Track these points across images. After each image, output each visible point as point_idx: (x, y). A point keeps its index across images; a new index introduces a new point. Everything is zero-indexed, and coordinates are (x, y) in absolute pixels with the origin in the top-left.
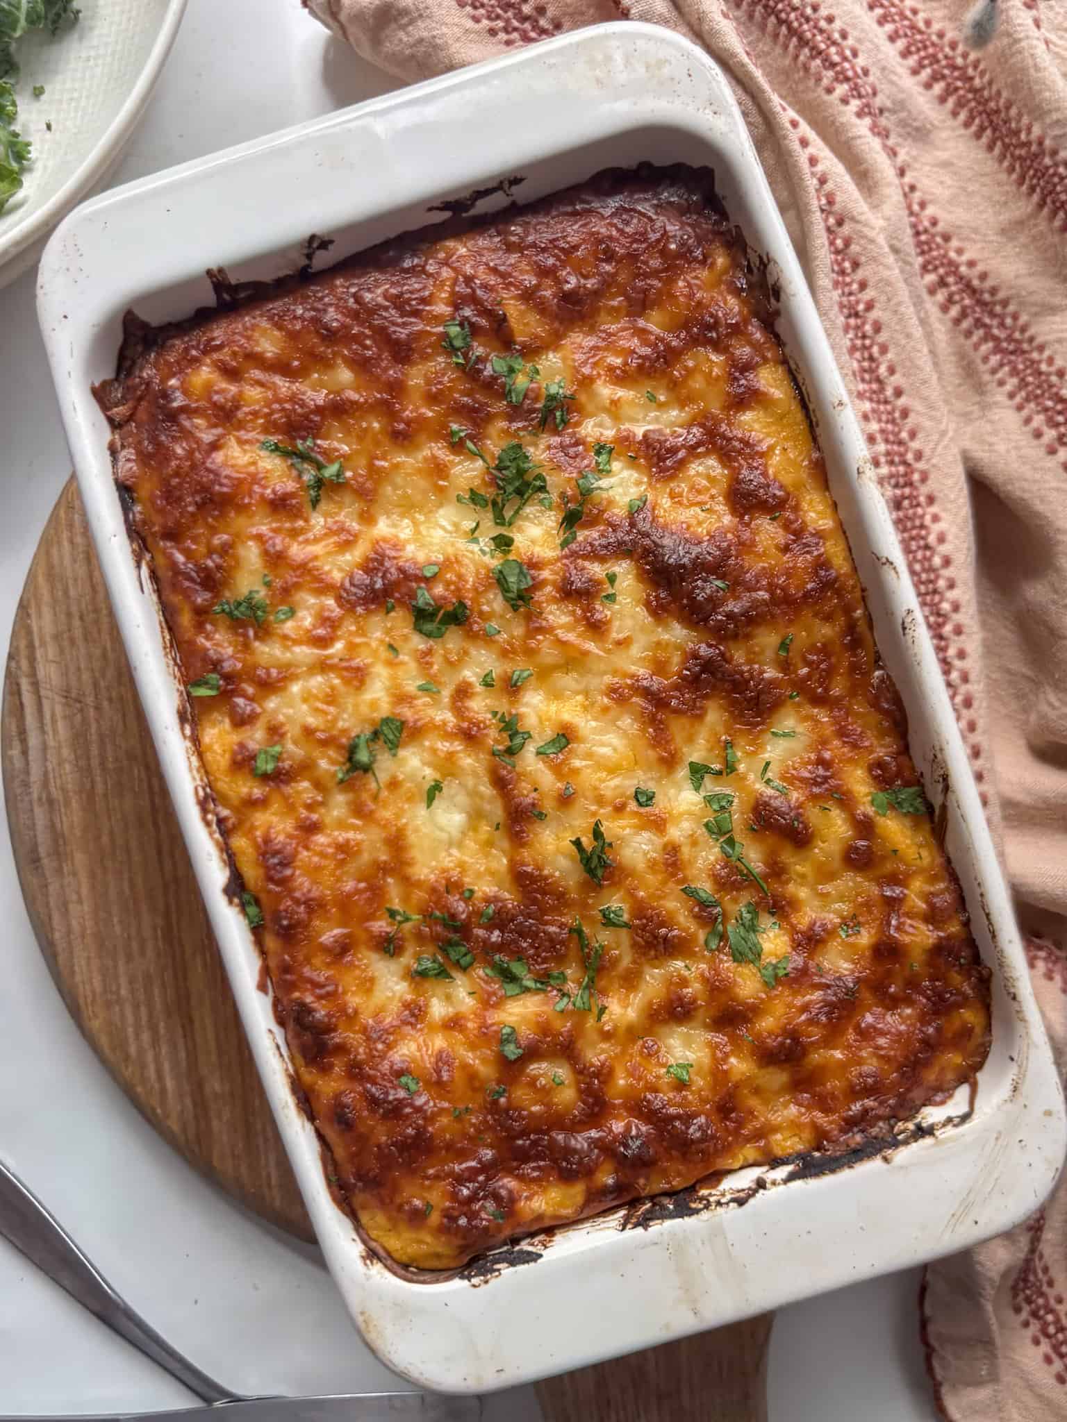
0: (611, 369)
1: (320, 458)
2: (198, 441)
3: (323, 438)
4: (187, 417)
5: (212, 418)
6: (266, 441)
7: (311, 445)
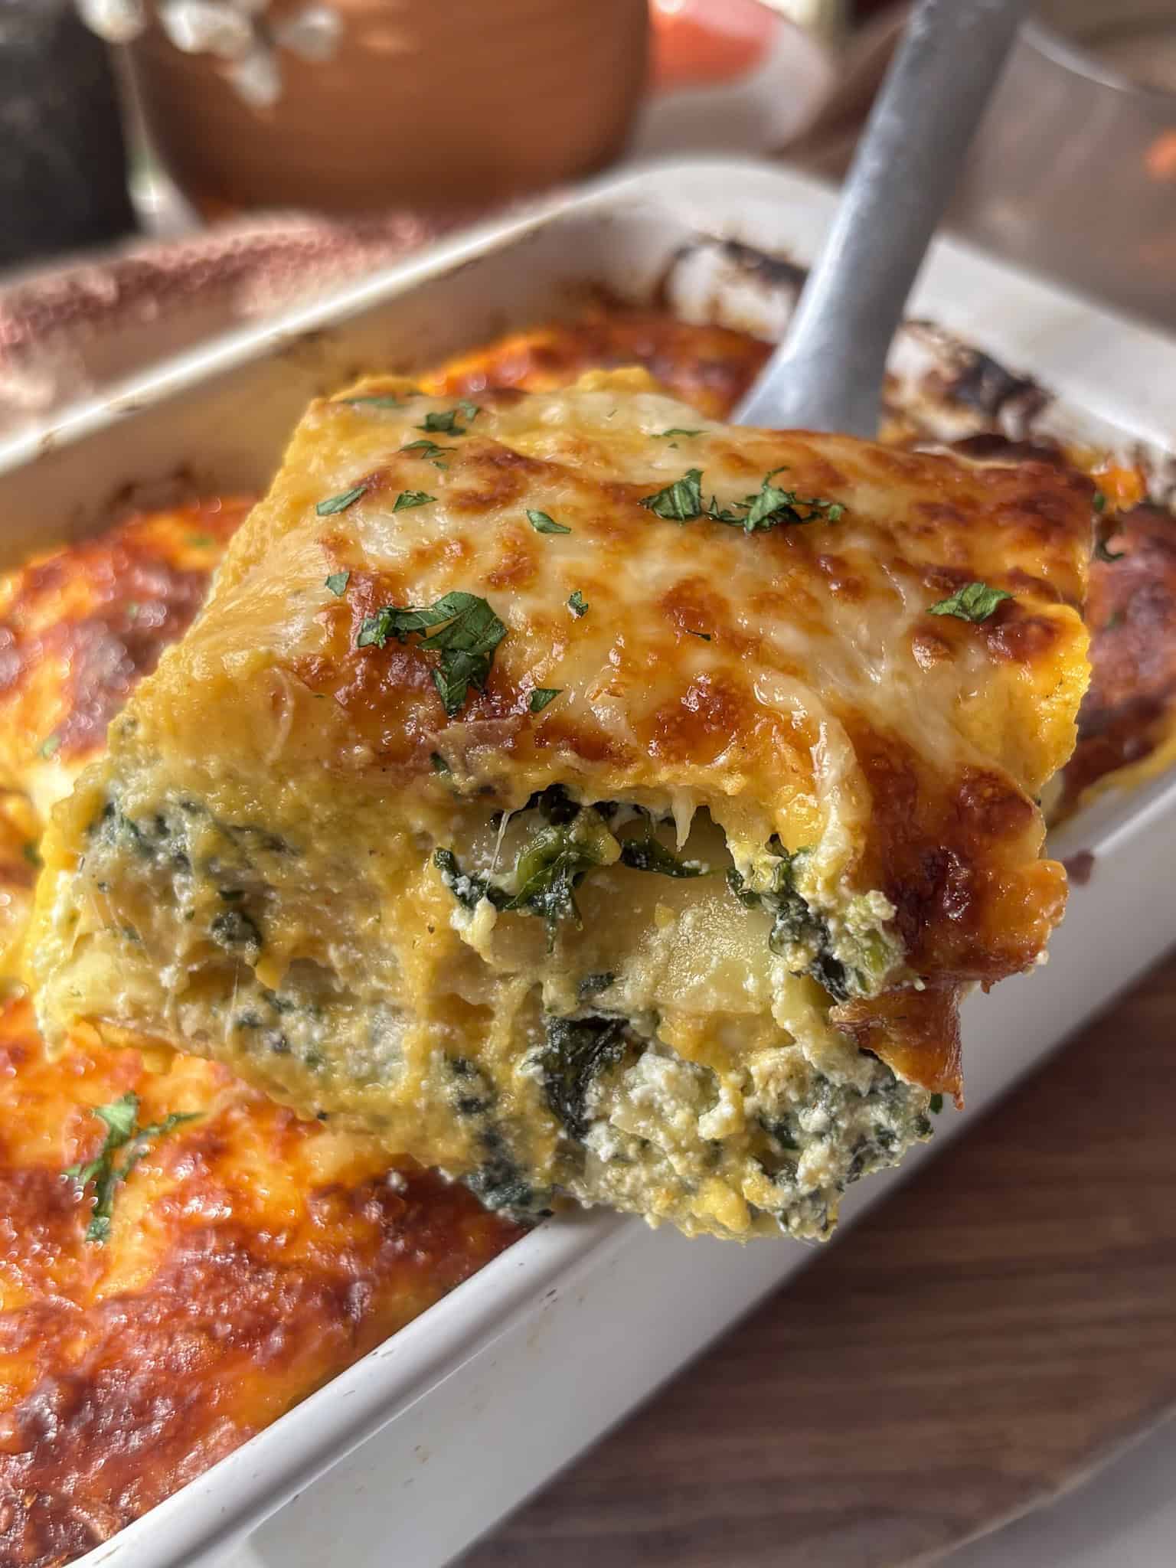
1: (99, 1147)
3: (56, 1157)
4: (76, 1364)
5: (65, 1332)
6: (91, 1235)
7: (77, 1171)
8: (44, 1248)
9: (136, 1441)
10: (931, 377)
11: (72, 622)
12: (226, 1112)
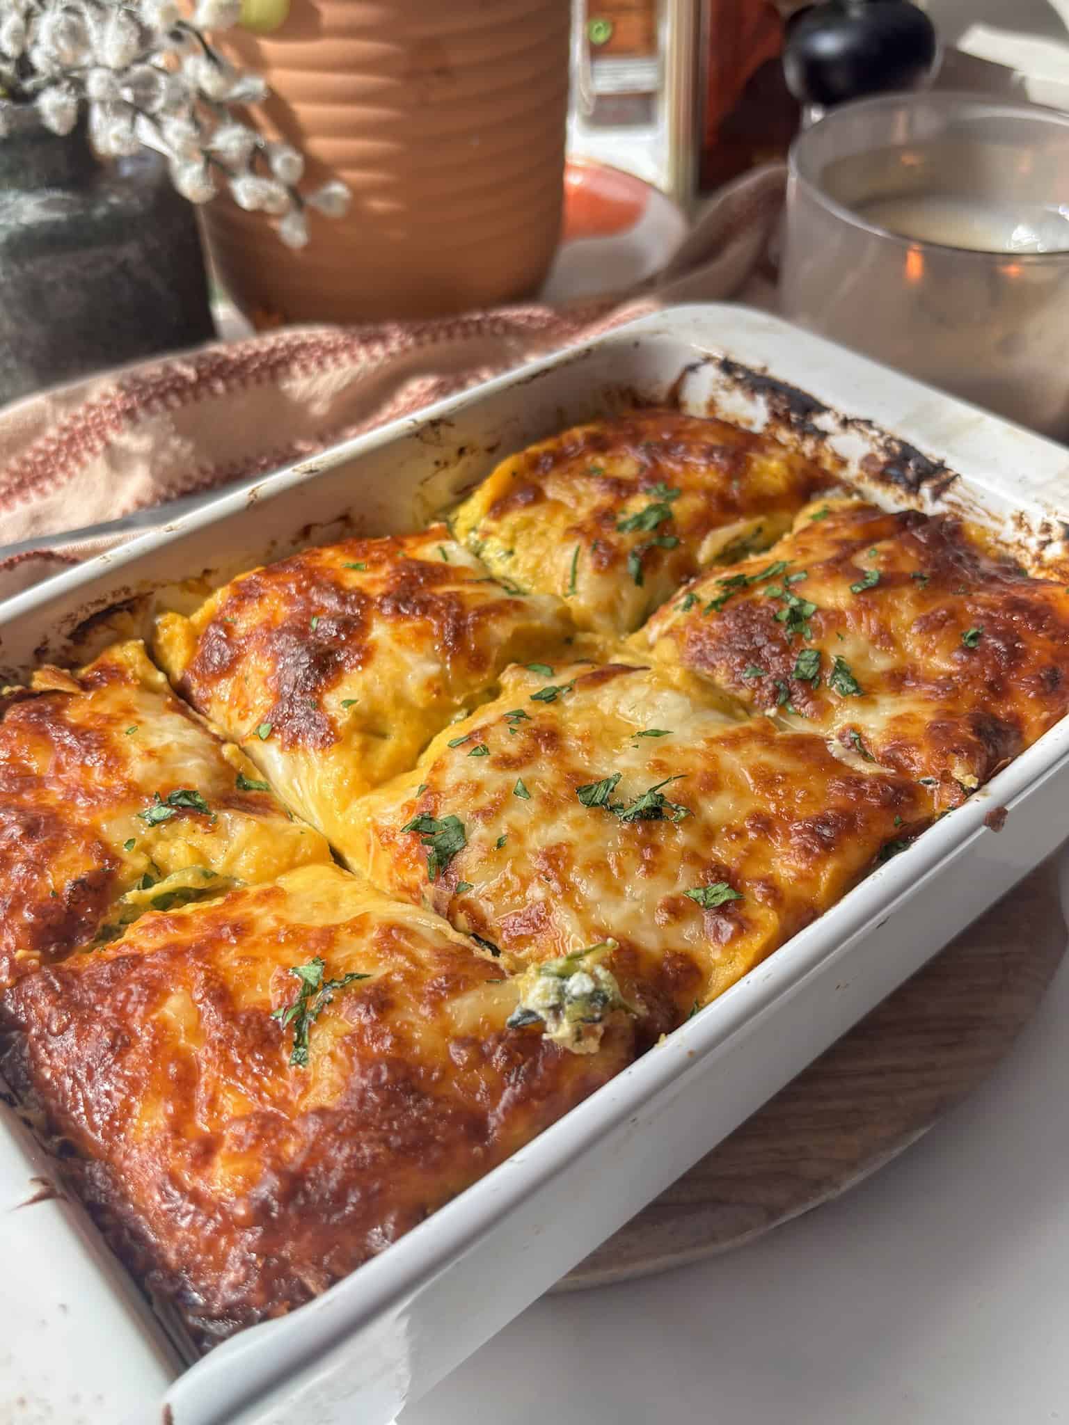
0: (108, 770)
1: (296, 995)
2: (321, 1135)
3: (267, 1002)
4: (289, 1163)
5: (280, 1137)
6: (293, 1062)
7: (281, 1011)
8: (261, 1070)
9: (335, 1218)
10: (869, 459)
11: (270, 628)
12: (389, 975)
